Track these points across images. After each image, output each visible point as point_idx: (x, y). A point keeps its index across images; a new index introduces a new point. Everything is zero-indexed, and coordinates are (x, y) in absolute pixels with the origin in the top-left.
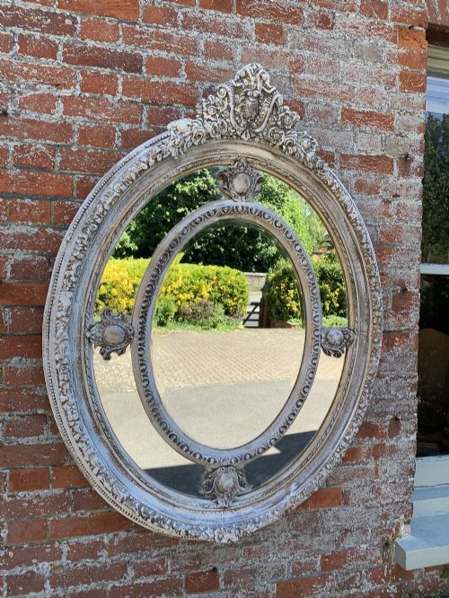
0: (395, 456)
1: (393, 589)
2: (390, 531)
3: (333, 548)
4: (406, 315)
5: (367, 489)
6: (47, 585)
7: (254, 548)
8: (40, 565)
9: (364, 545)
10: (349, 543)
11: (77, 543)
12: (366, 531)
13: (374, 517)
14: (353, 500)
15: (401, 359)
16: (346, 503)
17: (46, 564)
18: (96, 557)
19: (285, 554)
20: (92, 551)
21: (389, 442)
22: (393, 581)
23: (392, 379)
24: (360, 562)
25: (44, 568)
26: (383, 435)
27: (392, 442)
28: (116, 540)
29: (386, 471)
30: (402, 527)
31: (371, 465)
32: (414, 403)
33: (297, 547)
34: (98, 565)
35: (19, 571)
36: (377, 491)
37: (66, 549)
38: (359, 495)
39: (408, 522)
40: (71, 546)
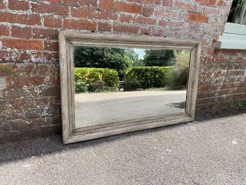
0: (225, 7)
2: (216, 36)
5: (214, 18)
6: (112, 30)
7: (178, 32)
8: (110, 20)
9: (208, 40)
10: (205, 37)
11: (123, 14)
12: (210, 34)
13: (213, 30)
14: (209, 22)
16: (207, 22)
18: (129, 22)
19: (186, 37)
20: (128, 19)
22: (213, 55)
24: (206, 46)
25: (111, 22)
28: (136, 17)
30: (220, 36)
31: (217, 9)
33: (190, 35)
34: (129, 26)
35: (103, 21)
36: (216, 20)
37: (119, 16)
38: (212, 20)
39: (222, 35)
40: (121, 15)
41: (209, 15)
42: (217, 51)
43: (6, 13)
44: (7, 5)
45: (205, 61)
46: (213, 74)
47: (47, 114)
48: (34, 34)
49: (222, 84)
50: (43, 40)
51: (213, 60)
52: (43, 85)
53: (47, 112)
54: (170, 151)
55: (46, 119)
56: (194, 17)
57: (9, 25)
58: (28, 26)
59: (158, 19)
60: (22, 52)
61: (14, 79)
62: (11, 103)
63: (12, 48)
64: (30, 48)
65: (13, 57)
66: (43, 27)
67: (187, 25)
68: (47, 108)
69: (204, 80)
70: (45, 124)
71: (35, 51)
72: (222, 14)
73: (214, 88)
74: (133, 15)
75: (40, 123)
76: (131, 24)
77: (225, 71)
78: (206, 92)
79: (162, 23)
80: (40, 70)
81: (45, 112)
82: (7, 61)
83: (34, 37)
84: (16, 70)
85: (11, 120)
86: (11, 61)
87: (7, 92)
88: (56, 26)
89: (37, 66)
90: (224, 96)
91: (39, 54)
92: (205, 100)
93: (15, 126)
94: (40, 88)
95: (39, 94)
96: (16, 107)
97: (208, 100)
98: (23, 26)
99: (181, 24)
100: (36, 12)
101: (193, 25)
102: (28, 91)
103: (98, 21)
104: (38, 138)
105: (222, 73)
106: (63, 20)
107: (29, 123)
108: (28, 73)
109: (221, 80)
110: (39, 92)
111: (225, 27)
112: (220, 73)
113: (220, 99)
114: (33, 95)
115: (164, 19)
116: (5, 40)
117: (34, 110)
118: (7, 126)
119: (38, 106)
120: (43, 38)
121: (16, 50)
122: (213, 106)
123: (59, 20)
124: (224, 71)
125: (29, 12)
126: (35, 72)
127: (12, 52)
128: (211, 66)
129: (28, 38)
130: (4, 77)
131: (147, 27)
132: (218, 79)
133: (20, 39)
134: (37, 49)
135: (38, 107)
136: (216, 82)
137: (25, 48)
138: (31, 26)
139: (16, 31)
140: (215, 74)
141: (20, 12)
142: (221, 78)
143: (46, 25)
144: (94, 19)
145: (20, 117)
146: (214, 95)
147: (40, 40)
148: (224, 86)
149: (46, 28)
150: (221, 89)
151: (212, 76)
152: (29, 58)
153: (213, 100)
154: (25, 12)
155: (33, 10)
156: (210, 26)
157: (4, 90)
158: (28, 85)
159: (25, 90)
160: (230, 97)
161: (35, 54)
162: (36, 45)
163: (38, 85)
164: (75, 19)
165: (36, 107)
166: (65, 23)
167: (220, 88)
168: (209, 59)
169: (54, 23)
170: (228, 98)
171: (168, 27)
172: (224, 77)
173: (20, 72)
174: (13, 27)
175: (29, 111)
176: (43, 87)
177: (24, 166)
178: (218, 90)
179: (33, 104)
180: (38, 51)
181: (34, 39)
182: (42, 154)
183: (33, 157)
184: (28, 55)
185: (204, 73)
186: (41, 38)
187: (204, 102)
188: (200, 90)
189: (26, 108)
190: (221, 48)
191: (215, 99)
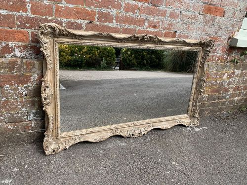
1: (226, 56)
2: (232, 33)
3: (214, 34)
5: (232, 12)
6: (114, 21)
7: (190, 26)
8: (112, 10)
9: (223, 36)
10: (219, 34)
11: (129, 3)
12: (226, 30)
13: (230, 25)
14: (226, 16)
16: (223, 16)
17: (115, 10)
18: (134, 13)
19: (199, 33)
20: (134, 9)
22: (227, 53)
24: (220, 43)
25: (113, 12)
28: (143, 6)
29: (239, 6)
30: (236, 32)
31: (236, 1)
33: (203, 31)
34: (135, 17)
35: (103, 10)
36: (234, 13)
37: (124, 5)
38: (229, 13)
39: (238, 31)
40: (125, 4)
41: (227, 8)
45: (218, 60)
46: (226, 74)
47: (35, 118)
48: (19, 23)
49: (234, 86)
50: (30, 31)
51: (226, 59)
52: (30, 85)
53: (35, 116)
54: (177, 164)
55: (33, 123)
56: (210, 10)
58: (11, 13)
59: (169, 10)
60: (4, 45)
64: (13, 40)
66: (29, 14)
67: (201, 18)
68: (34, 111)
69: (216, 81)
70: (33, 129)
71: (20, 44)
72: (241, 7)
73: (226, 90)
74: (140, 4)
75: (26, 127)
76: (137, 15)
78: (217, 94)
79: (172, 15)
80: (25, 67)
81: (32, 115)
83: (19, 27)
88: (46, 14)
89: (22, 62)
90: (236, 98)
91: (26, 47)
92: (215, 103)
94: (26, 87)
95: (24, 94)
97: (218, 103)
98: (4, 12)
99: (195, 17)
101: (208, 18)
102: (11, 92)
103: (97, 9)
104: (23, 145)
105: (236, 74)
106: (54, 7)
107: (12, 128)
108: (11, 69)
109: (234, 82)
110: (25, 92)
111: (243, 22)
112: (233, 73)
113: (231, 102)
114: (17, 96)
115: (176, 11)
117: (18, 113)
120: (30, 28)
122: (223, 109)
123: (50, 7)
124: (238, 72)
126: (19, 69)
128: (225, 66)
129: (11, 28)
131: (155, 19)
132: (231, 80)
133: (0, 28)
134: (22, 40)
135: (23, 109)
136: (229, 83)
137: (7, 39)
138: (15, 13)
140: (228, 75)
142: (234, 80)
143: (33, 12)
144: (93, 7)
145: (1, 122)
146: (224, 97)
147: (26, 30)
148: (237, 88)
149: (33, 16)
150: (234, 90)
151: (225, 77)
152: (12, 51)
153: (224, 103)
156: (227, 20)
158: (11, 85)
159: (7, 90)
160: (241, 100)
161: (20, 47)
162: (21, 36)
163: (23, 85)
164: (70, 6)
165: (21, 110)
166: (57, 10)
167: (232, 90)
168: (223, 58)
169: (44, 11)
170: (239, 101)
171: (179, 20)
172: (237, 78)
175: (12, 115)
176: (29, 87)
177: (3, 182)
178: (230, 92)
179: (17, 106)
180: (24, 44)
181: (19, 30)
182: (26, 166)
183: (15, 170)
184: (12, 48)
185: (216, 74)
186: (28, 28)
187: (213, 105)
188: (211, 92)
189: (8, 110)
190: (237, 46)
191: (226, 101)
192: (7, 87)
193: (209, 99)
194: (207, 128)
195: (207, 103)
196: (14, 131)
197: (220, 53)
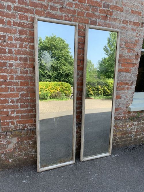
0: (131, 90)
1: (127, 116)
2: (128, 105)
3: (117, 107)
4: (137, 60)
5: (125, 96)
9: (123, 107)
10: (120, 106)
12: (124, 104)
13: (125, 102)
15: (135, 69)
16: (121, 99)
21: (130, 87)
22: (127, 114)
23: (133, 74)
24: (122, 110)
26: (129, 85)
27: (131, 87)
29: (129, 93)
30: (130, 104)
31: (126, 91)
32: (136, 79)
38: (123, 97)
39: (131, 103)
41: (121, 95)
42: (129, 112)
43: (19, 110)
44: (20, 107)
45: (123, 118)
46: (128, 125)
49: (135, 130)
51: (128, 117)
52: (33, 140)
53: (34, 152)
55: (33, 155)
57: (20, 114)
60: (24, 125)
61: (20, 138)
62: (18, 149)
63: (20, 124)
64: (28, 123)
65: (20, 128)
69: (123, 129)
70: (33, 158)
71: (30, 124)
73: (130, 133)
75: (30, 158)
77: (137, 123)
78: (125, 136)
80: (32, 133)
81: (33, 152)
82: (18, 130)
83: (30, 118)
84: (21, 134)
85: (17, 157)
86: (19, 130)
87: (17, 144)
90: (138, 137)
91: (32, 125)
93: (19, 160)
94: (32, 141)
95: (31, 144)
96: (20, 151)
97: (127, 140)
98: (25, 114)
100: (31, 107)
102: (26, 143)
105: (134, 124)
107: (25, 158)
108: (27, 135)
109: (134, 128)
112: (133, 124)
113: (136, 139)
114: (28, 145)
116: (18, 121)
117: (28, 152)
118: (15, 160)
119: (30, 150)
121: (21, 124)
122: (131, 143)
125: (29, 108)
126: (30, 134)
127: (20, 126)
128: (126, 122)
129: (27, 119)
130: (16, 138)
132: (132, 128)
133: (24, 120)
134: (31, 123)
136: (131, 129)
137: (26, 123)
138: (29, 114)
139: (23, 117)
140: (130, 125)
141: (25, 109)
142: (134, 127)
145: (22, 155)
146: (131, 137)
148: (137, 131)
150: (135, 133)
151: (128, 127)
153: (131, 140)
154: (27, 109)
155: (30, 107)
156: (123, 100)
157: (16, 143)
158: (26, 140)
162: (31, 121)
163: (30, 140)
168: (125, 117)
170: (141, 138)
172: (136, 126)
173: (23, 135)
174: (21, 115)
175: (26, 152)
177: (23, 181)
178: (133, 134)
179: (28, 149)
180: (31, 124)
181: (30, 119)
182: (31, 175)
183: (27, 176)
184: (27, 126)
185: (122, 126)
186: (33, 118)
187: (124, 141)
188: (121, 135)
189: (24, 151)
190: (131, 111)
191: (132, 139)
192: (25, 141)
193: (120, 138)
194: (119, 155)
195: (120, 140)
196: (26, 159)
197: (123, 115)
